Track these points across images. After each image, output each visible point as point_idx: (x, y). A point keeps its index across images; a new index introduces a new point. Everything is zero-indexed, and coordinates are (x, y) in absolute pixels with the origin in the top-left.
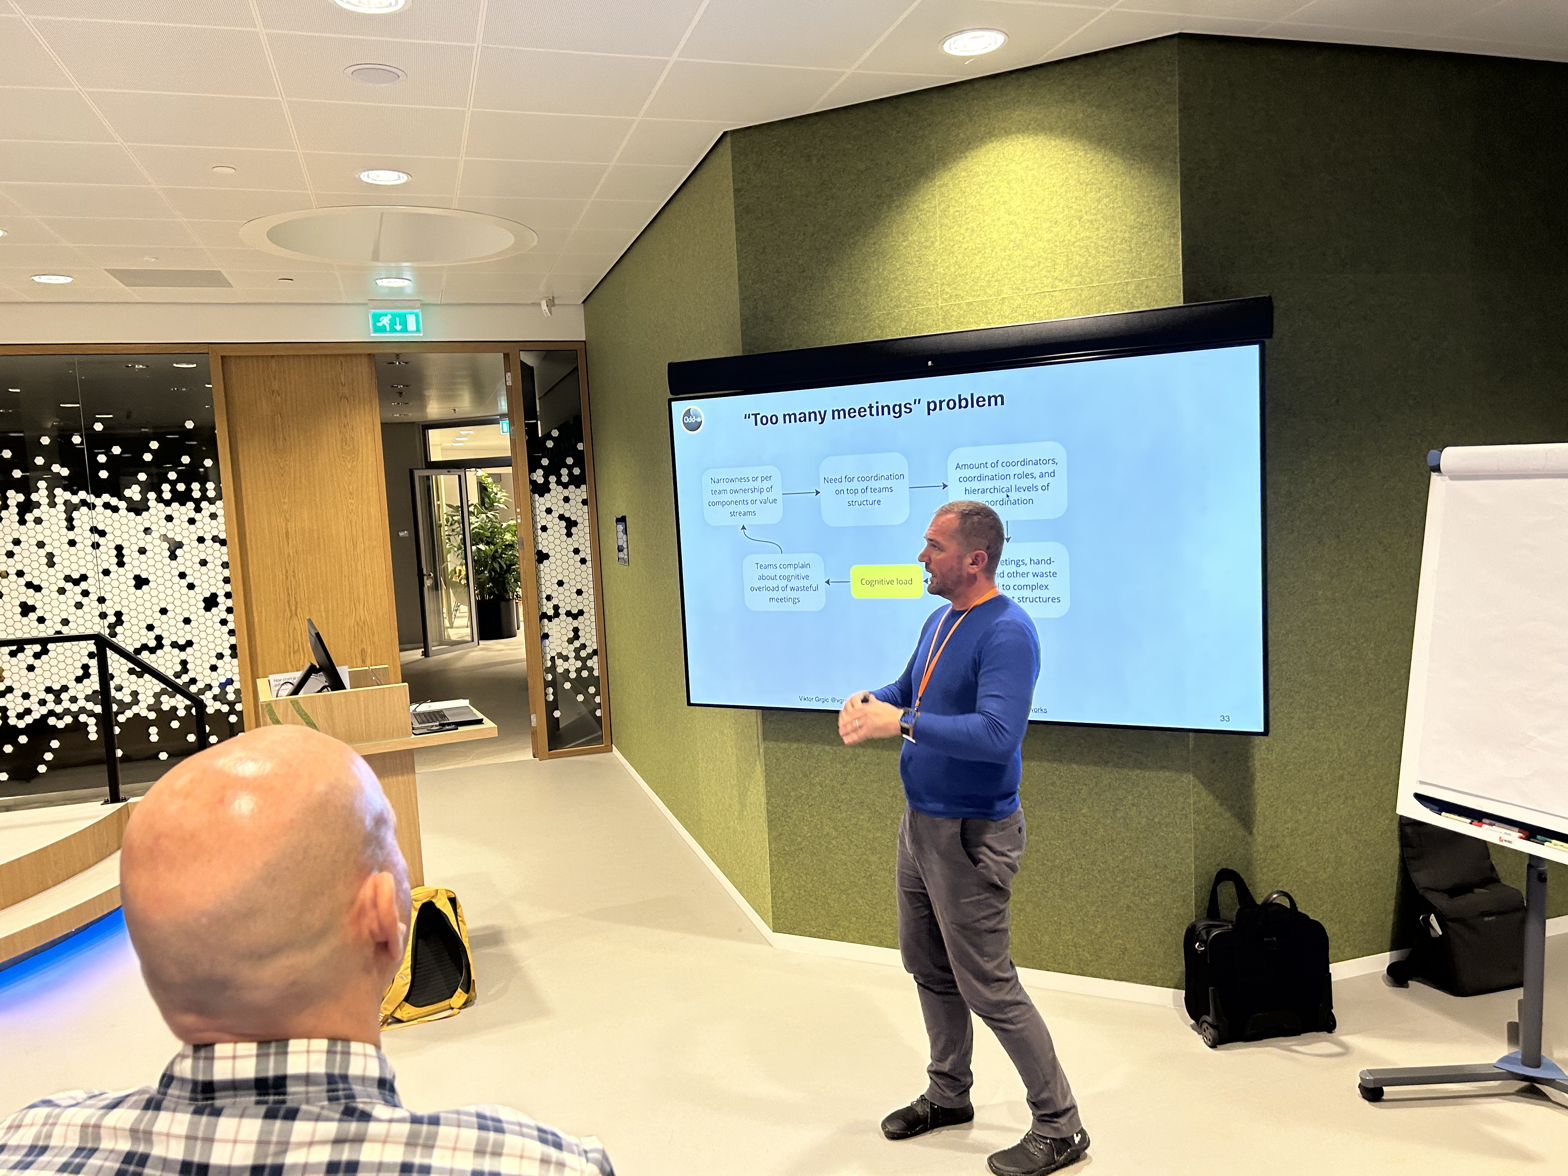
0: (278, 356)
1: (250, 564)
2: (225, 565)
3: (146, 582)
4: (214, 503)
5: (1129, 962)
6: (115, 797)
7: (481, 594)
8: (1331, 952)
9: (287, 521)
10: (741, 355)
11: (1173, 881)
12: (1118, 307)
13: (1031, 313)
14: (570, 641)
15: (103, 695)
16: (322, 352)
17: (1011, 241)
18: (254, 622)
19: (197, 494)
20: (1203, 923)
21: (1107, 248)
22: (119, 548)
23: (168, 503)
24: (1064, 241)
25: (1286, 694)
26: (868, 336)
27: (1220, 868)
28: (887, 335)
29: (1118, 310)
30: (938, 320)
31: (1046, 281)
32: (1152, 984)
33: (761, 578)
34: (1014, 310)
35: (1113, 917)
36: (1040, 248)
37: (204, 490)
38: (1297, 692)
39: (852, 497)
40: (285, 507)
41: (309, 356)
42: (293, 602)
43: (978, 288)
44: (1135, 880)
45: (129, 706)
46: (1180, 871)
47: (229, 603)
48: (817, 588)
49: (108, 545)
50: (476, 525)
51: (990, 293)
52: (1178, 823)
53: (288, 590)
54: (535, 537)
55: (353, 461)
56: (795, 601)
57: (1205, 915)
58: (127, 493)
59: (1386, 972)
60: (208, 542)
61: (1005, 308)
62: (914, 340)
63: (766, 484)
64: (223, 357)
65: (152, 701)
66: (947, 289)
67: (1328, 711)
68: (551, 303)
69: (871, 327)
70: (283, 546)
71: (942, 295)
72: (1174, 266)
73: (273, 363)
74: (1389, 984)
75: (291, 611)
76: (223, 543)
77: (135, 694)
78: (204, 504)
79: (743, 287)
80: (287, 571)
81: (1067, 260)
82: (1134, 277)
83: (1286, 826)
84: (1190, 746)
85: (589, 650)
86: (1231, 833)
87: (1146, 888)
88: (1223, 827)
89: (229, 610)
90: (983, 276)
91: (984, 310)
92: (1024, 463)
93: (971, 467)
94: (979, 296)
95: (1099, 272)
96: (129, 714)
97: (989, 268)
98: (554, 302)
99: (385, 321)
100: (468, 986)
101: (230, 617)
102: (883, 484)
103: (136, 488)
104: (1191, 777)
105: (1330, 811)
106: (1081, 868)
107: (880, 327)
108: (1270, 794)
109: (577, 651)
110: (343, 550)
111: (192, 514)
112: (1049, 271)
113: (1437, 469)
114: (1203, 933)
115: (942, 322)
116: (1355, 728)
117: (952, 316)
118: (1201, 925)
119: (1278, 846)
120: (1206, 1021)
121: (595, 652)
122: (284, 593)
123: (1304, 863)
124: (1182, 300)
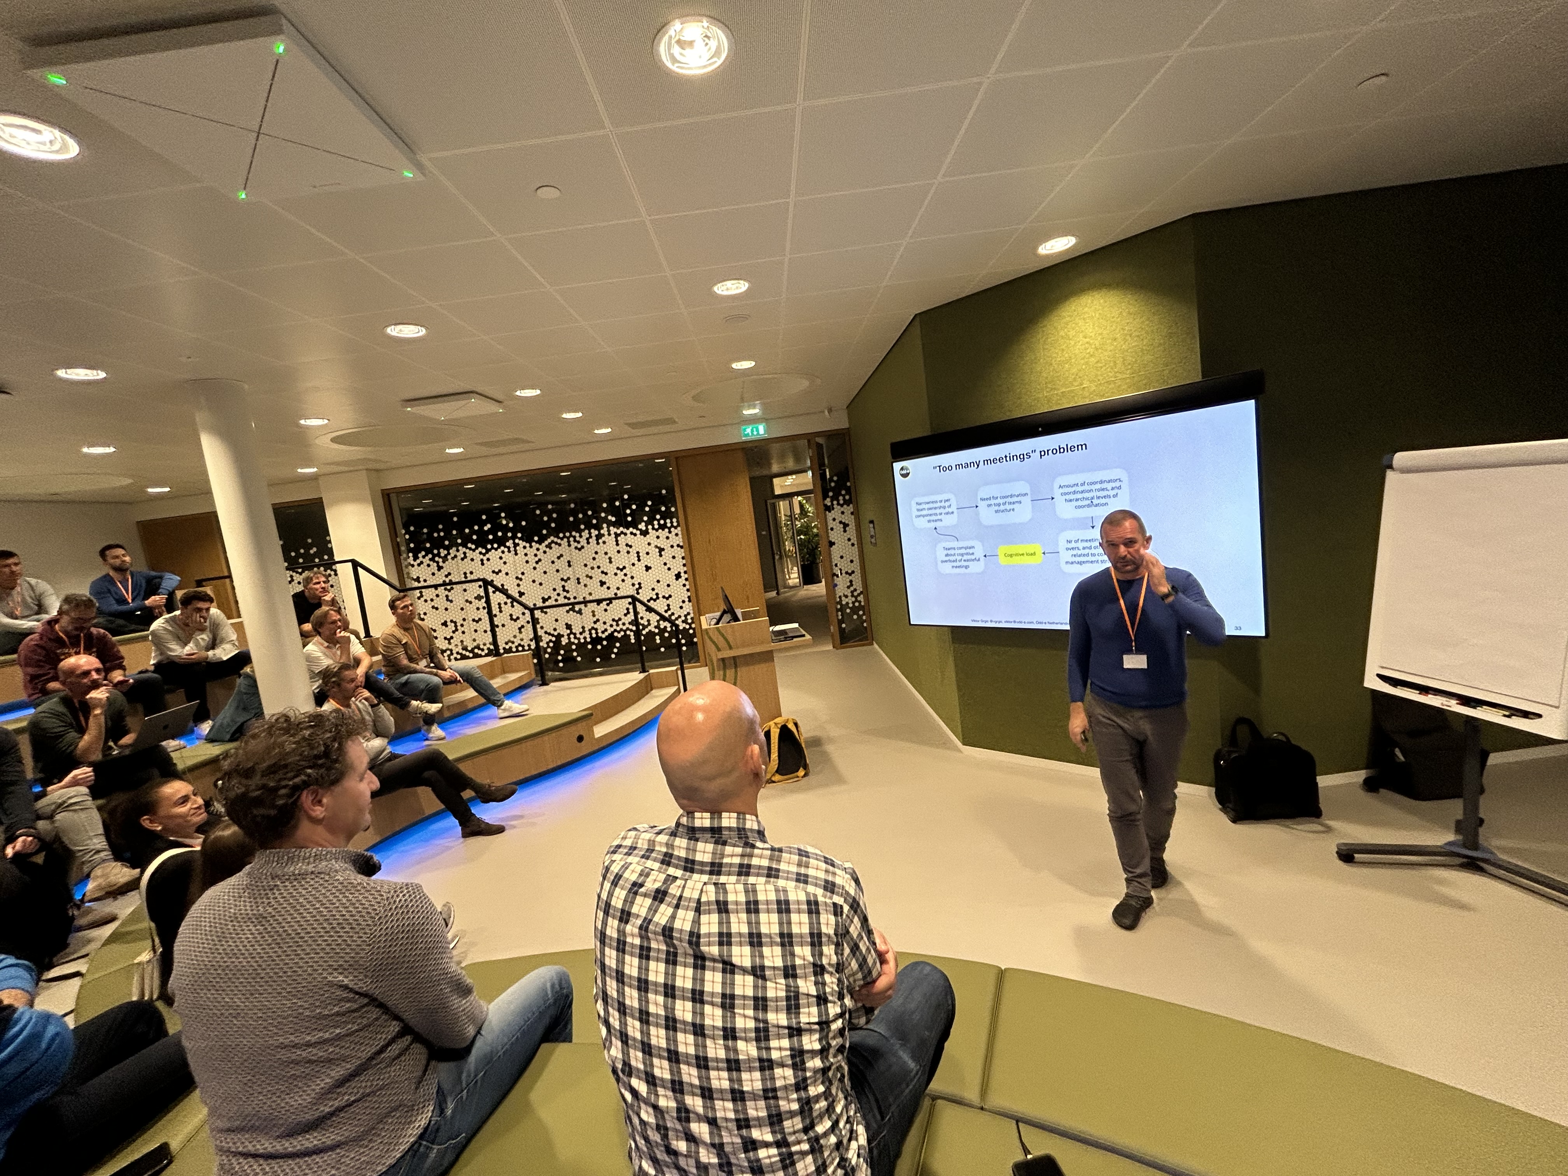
0: (700, 454)
1: (695, 558)
2: (683, 558)
3: (650, 568)
4: (677, 529)
6: (644, 670)
7: (803, 561)
9: (708, 535)
10: (930, 434)
11: (1207, 724)
12: (1158, 385)
13: (1101, 395)
14: (848, 587)
15: (635, 622)
17: (1087, 353)
18: (697, 585)
19: (669, 525)
20: (1227, 749)
21: (1149, 351)
22: (638, 553)
23: (657, 530)
24: (1121, 350)
26: (1002, 417)
27: (1238, 717)
28: (1014, 415)
29: (1158, 387)
30: (1046, 404)
31: (1111, 375)
32: (1193, 784)
33: (947, 555)
34: (1091, 393)
36: (1106, 355)
37: (672, 522)
39: (997, 508)
40: (708, 528)
41: (715, 452)
42: (714, 577)
43: (1068, 383)
45: (646, 627)
46: (1210, 718)
47: (686, 576)
48: (979, 560)
49: (633, 551)
50: (799, 525)
51: (1076, 385)
53: (712, 568)
54: (828, 533)
56: (967, 567)
57: (1228, 744)
58: (640, 527)
59: (1362, 782)
60: (675, 547)
61: (1085, 392)
62: (1031, 417)
63: (947, 504)
64: (676, 458)
65: (656, 624)
66: (1049, 385)
69: (1004, 411)
70: (708, 546)
71: (1046, 389)
72: (1194, 356)
73: (699, 459)
74: (1364, 791)
75: (713, 582)
76: (682, 547)
77: (649, 621)
78: (672, 529)
79: (929, 397)
80: (710, 559)
81: (1123, 361)
82: (1167, 366)
85: (858, 592)
86: (1245, 696)
88: (1240, 692)
89: (686, 579)
90: (1070, 376)
91: (1073, 395)
92: (1101, 482)
93: (1068, 486)
94: (1069, 387)
95: (1144, 365)
96: (647, 630)
97: (1074, 371)
98: (831, 409)
99: (749, 430)
100: (806, 767)
101: (687, 583)
102: (1015, 499)
103: (643, 524)
104: (1216, 663)
107: (1009, 411)
109: (852, 592)
110: (736, 547)
111: (668, 534)
112: (1112, 369)
113: (1391, 467)
114: (1226, 755)
117: (1053, 401)
118: (1225, 750)
119: (1279, 704)
120: (1228, 807)
121: (861, 592)
122: (710, 570)
124: (1201, 378)
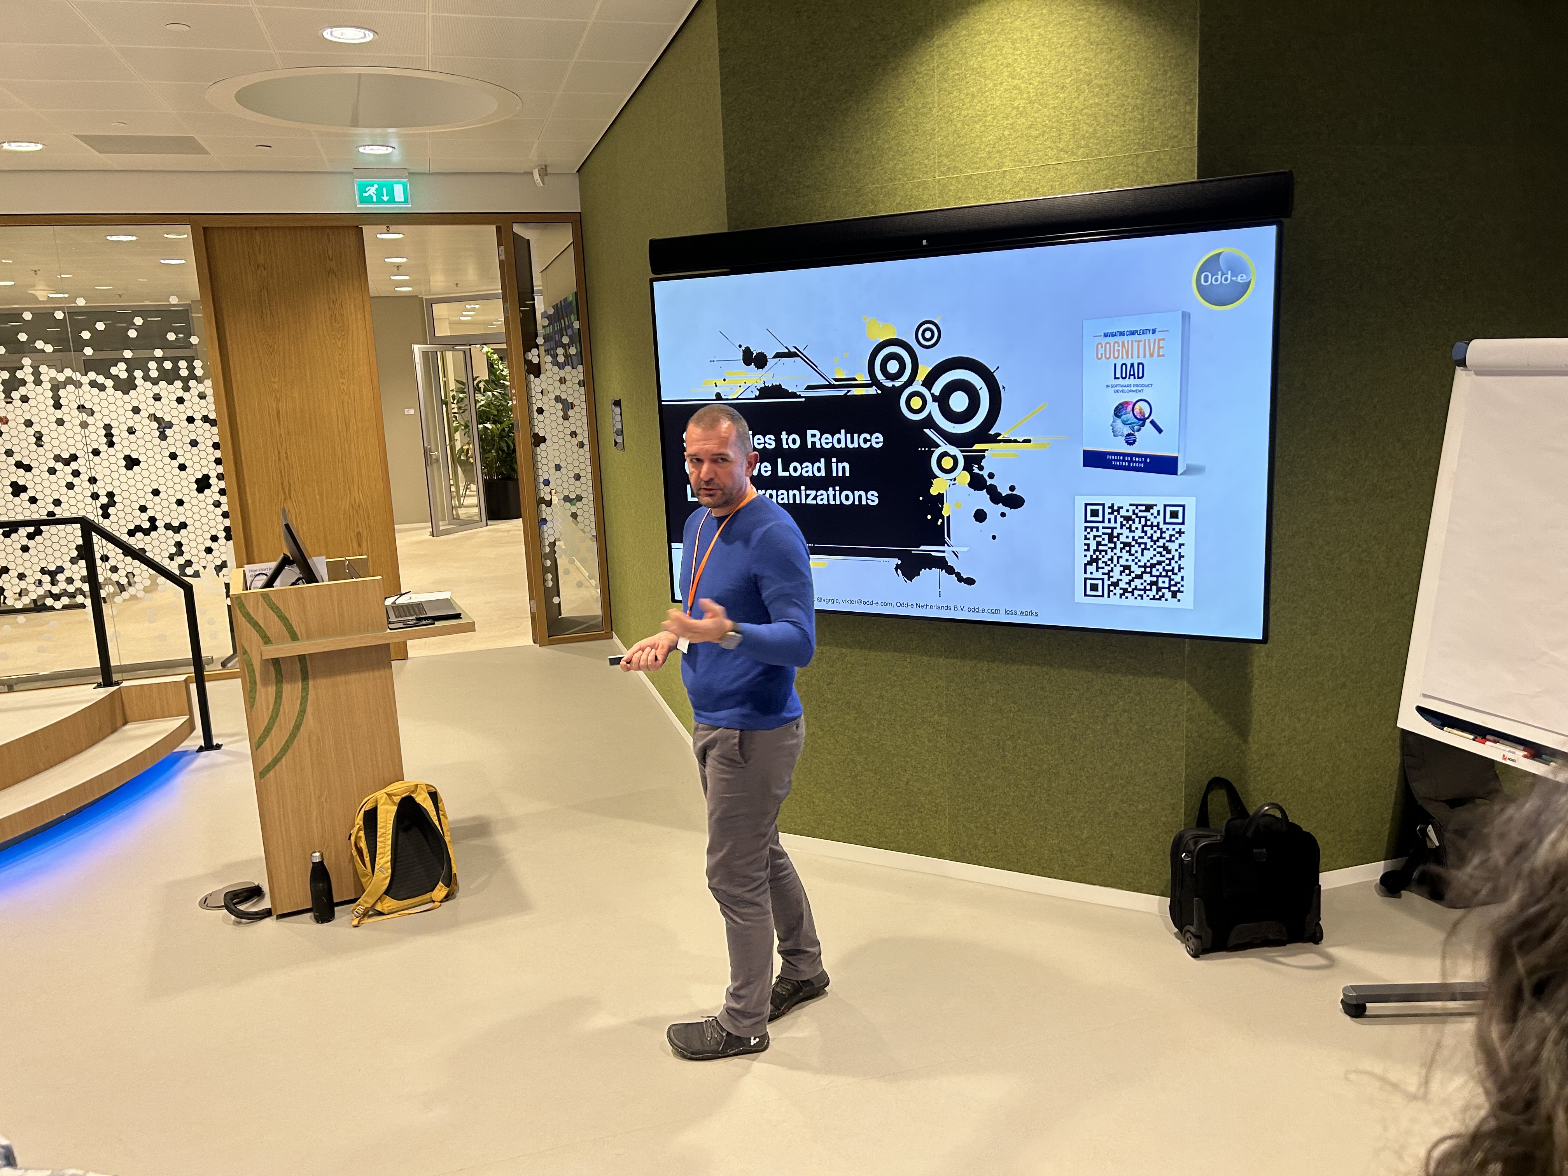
0: (262, 227)
1: (241, 444)
2: (216, 446)
3: (137, 462)
4: (202, 382)
5: (1115, 868)
6: (108, 681)
7: (489, 473)
8: (1322, 861)
9: (278, 400)
10: (726, 231)
11: (1163, 789)
12: (1127, 182)
13: (1034, 187)
16: (307, 224)
17: (1014, 108)
18: (247, 504)
19: (184, 373)
20: (1193, 833)
21: (1117, 116)
22: (108, 427)
23: (155, 382)
24: (1070, 108)
25: (1289, 599)
26: (860, 211)
27: (1212, 776)
28: (880, 211)
29: (1127, 185)
30: (935, 195)
31: (1051, 153)
32: (1138, 892)
34: (1016, 185)
35: (1100, 823)
36: (1045, 116)
37: (191, 368)
38: (1301, 597)
40: (276, 386)
41: (295, 228)
42: (286, 483)
43: (978, 160)
44: (1123, 787)
45: (125, 588)
46: (1170, 779)
47: (222, 485)
49: (96, 423)
50: (483, 403)
51: (991, 165)
52: (1170, 730)
53: (281, 472)
54: (531, 419)
55: (343, 339)
57: (1194, 825)
58: (114, 371)
59: (1379, 881)
60: (199, 423)
61: (1006, 181)
62: (909, 216)
64: (205, 229)
66: (945, 161)
67: (1333, 617)
68: (544, 172)
69: (864, 202)
70: (275, 426)
71: (939, 167)
72: (1189, 136)
73: (258, 237)
74: (1382, 894)
75: (284, 493)
76: (213, 423)
77: (130, 576)
78: (192, 383)
79: (728, 157)
80: (279, 452)
81: (1074, 130)
82: (1144, 149)
83: (1283, 734)
84: (1186, 652)
86: (1225, 741)
87: (1134, 796)
88: (1217, 735)
89: (222, 492)
90: (983, 147)
91: (983, 184)
94: (978, 168)
95: (1108, 143)
96: (126, 595)
97: (990, 138)
98: (546, 170)
99: (372, 191)
100: (450, 880)
101: (224, 499)
103: (122, 366)
104: (1185, 684)
105: (1330, 719)
106: (1069, 774)
107: (873, 202)
108: (1268, 702)
110: (336, 432)
111: (180, 393)
112: (1054, 142)
113: (1462, 363)
114: (1191, 842)
115: (939, 197)
116: (1361, 634)
117: (950, 190)
118: (1189, 835)
119: (1273, 754)
120: (1189, 931)
122: (277, 474)
123: (1300, 772)
124: (1196, 175)
